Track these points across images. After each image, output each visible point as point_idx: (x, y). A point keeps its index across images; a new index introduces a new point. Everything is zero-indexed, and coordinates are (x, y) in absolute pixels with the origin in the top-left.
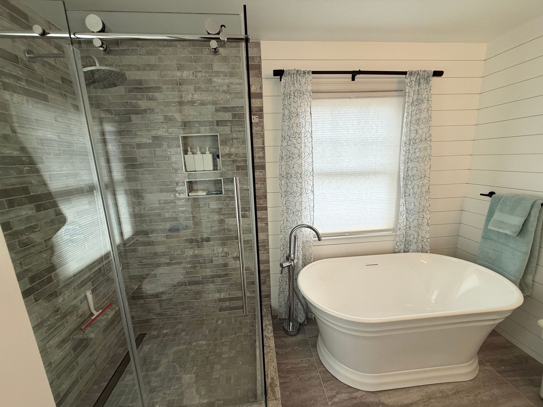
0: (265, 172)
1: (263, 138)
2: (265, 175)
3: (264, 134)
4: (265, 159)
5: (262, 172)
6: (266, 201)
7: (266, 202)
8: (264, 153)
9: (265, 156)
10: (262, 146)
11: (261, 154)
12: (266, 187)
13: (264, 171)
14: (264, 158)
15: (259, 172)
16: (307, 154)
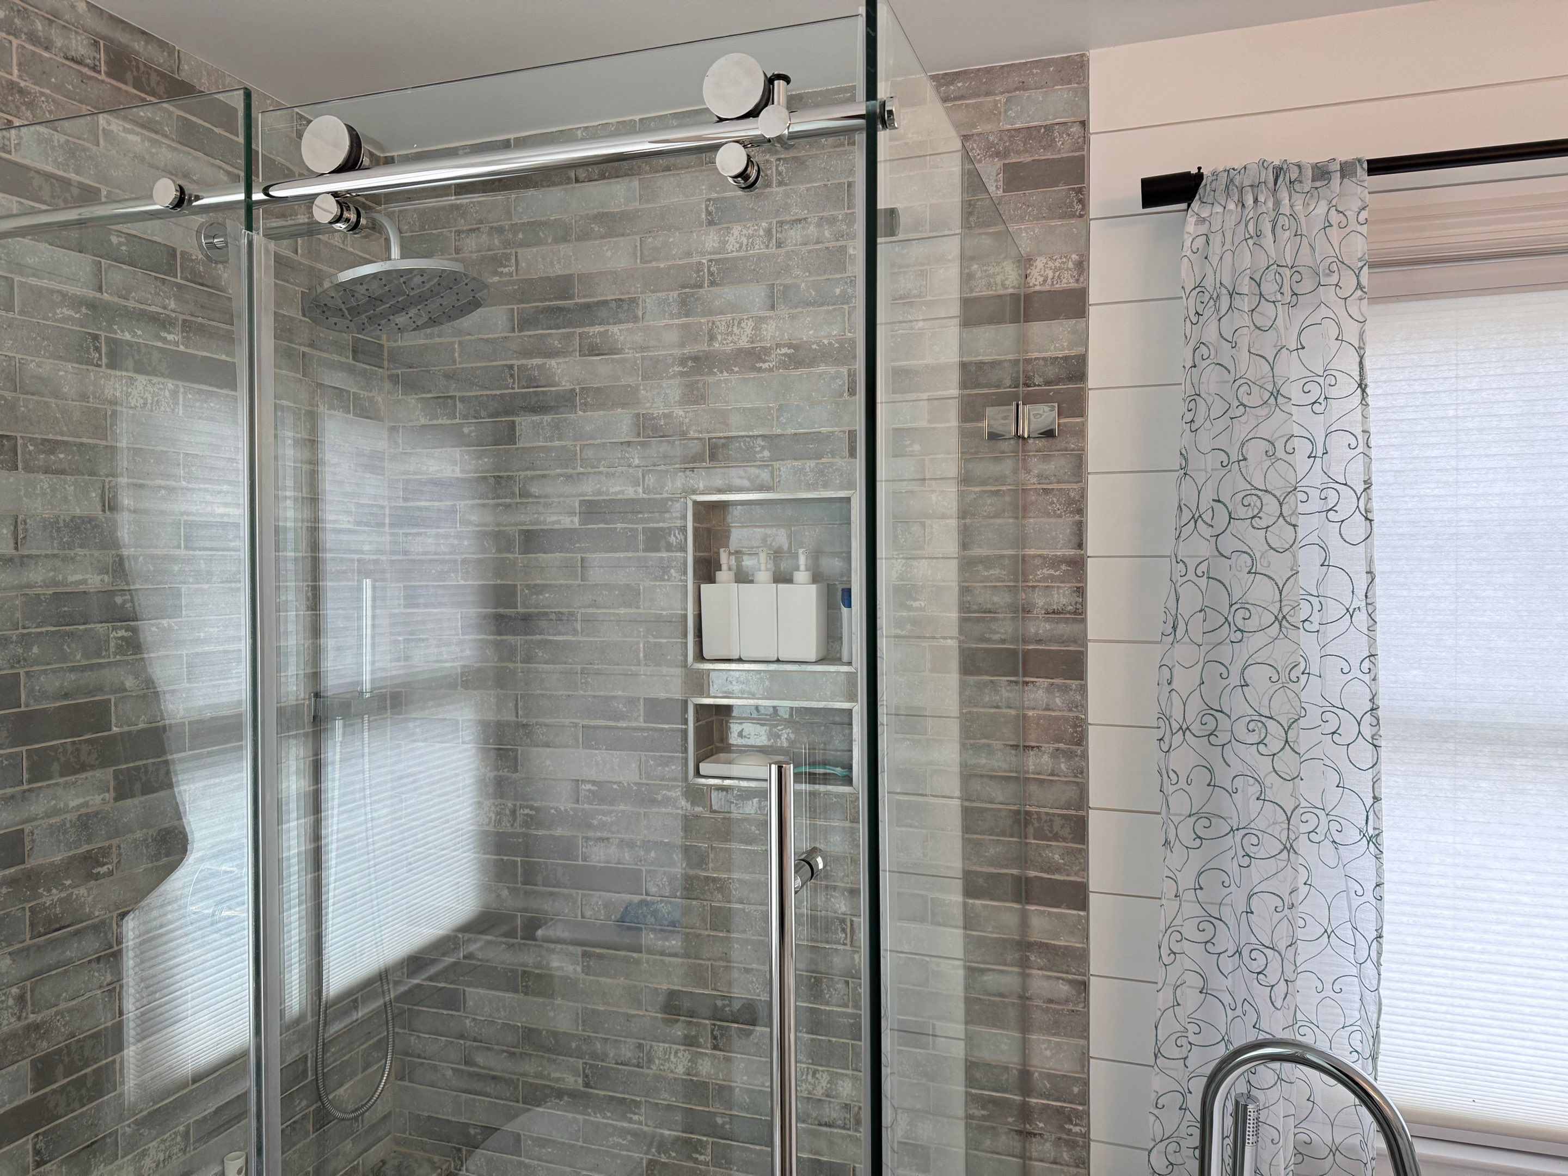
0: (1083, 689)
1: (1081, 511)
2: (1082, 706)
3: (1083, 494)
4: (1084, 621)
5: (1065, 689)
6: (1084, 853)
7: (1080, 856)
8: (1081, 592)
9: (1083, 604)
10: (1070, 552)
11: (1061, 597)
12: (1082, 772)
13: (1074, 683)
14: (1078, 614)
15: (1050, 689)
16: (1333, 610)
